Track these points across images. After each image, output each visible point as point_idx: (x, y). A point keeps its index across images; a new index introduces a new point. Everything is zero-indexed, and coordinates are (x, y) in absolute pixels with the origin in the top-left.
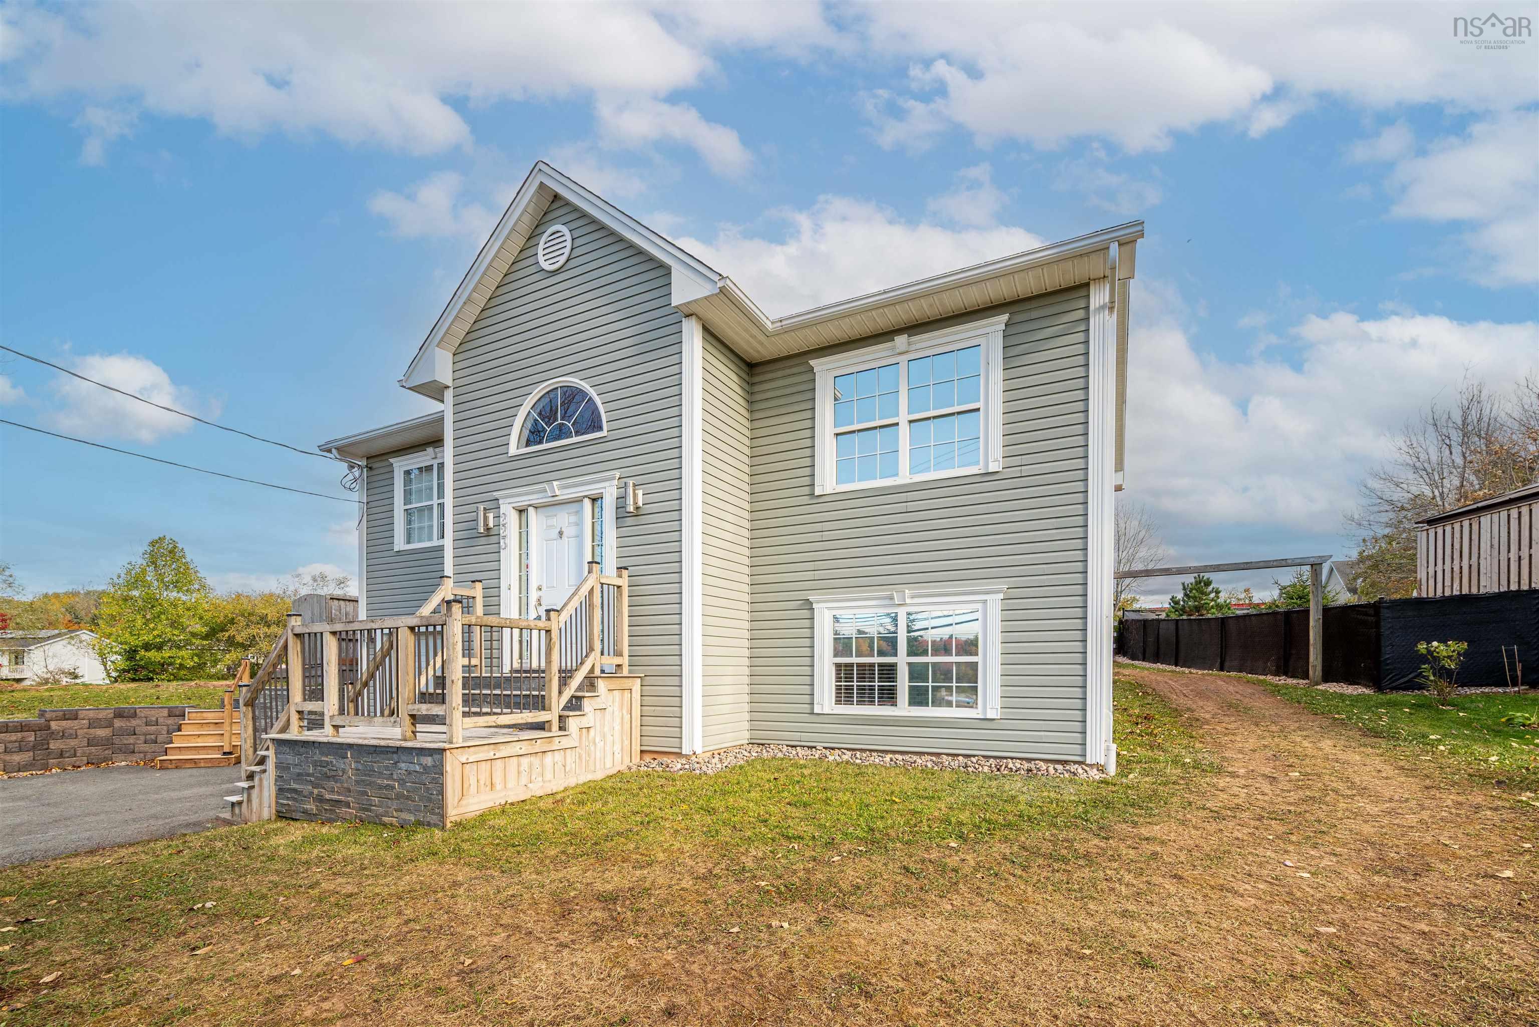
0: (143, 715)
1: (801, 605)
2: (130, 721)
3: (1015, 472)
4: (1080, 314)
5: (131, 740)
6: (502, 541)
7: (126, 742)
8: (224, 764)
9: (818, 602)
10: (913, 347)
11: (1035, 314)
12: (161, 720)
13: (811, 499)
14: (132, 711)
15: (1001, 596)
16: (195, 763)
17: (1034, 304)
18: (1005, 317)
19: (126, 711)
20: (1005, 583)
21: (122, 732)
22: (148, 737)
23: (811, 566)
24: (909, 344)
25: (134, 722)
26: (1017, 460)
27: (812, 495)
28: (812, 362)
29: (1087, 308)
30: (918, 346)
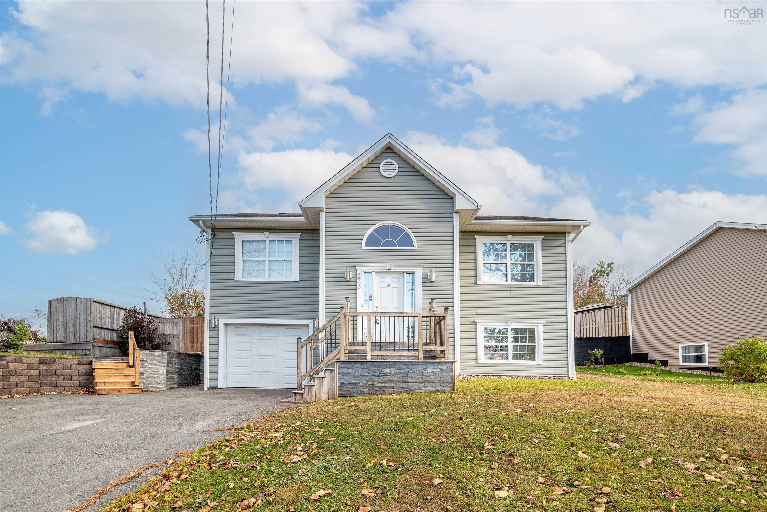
0: (60, 362)
1: (471, 323)
2: (51, 366)
3: (546, 286)
4: (563, 241)
5: (54, 378)
6: (358, 285)
7: (50, 379)
8: (136, 392)
9: (479, 322)
10: (513, 239)
11: (550, 238)
12: (73, 366)
13: (475, 285)
14: (53, 360)
15: (543, 325)
16: (119, 391)
17: (550, 235)
18: (543, 237)
19: (48, 359)
20: (545, 321)
21: (47, 373)
22: (65, 376)
23: (475, 309)
24: (512, 238)
25: (54, 367)
26: (546, 282)
27: (476, 284)
28: (476, 236)
29: (565, 240)
30: (514, 239)
